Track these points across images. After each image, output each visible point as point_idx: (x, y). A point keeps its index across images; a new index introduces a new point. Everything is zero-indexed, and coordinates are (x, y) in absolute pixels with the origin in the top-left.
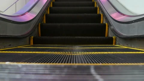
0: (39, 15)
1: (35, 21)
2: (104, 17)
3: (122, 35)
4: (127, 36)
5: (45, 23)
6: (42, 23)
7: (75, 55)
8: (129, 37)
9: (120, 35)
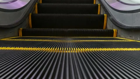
0: (31, 3)
1: (26, 10)
2: (101, 6)
3: (124, 26)
4: (131, 27)
5: (37, 13)
6: (34, 13)
7: (69, 53)
8: (134, 28)
9: (121, 25)
